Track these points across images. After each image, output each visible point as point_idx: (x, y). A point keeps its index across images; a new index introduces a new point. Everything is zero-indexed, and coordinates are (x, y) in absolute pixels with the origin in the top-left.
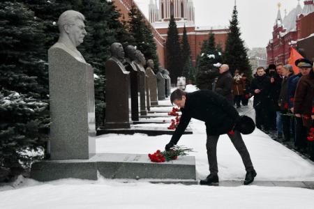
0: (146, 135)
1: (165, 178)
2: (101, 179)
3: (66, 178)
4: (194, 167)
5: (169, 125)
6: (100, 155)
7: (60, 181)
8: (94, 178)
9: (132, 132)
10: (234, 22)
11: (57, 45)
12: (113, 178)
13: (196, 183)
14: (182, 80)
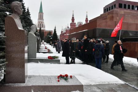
0: (43, 53)
2: (39, 63)
7: (31, 63)
10: (55, 30)
11: (30, 33)
14: (43, 41)
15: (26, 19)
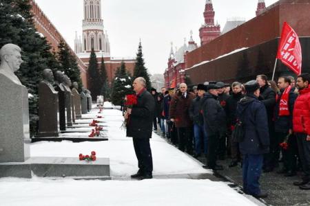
0: (71, 142)
1: (86, 175)
2: (34, 177)
3: (6, 176)
4: (108, 166)
5: (90, 134)
6: (34, 158)
8: (29, 177)
9: (60, 140)
10: (140, 55)
12: (44, 176)
13: (110, 179)
15: (4, 25)
